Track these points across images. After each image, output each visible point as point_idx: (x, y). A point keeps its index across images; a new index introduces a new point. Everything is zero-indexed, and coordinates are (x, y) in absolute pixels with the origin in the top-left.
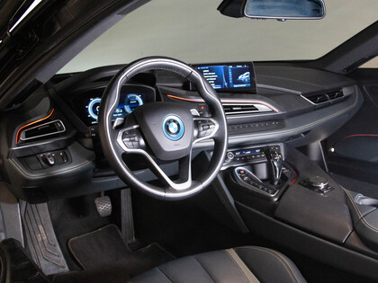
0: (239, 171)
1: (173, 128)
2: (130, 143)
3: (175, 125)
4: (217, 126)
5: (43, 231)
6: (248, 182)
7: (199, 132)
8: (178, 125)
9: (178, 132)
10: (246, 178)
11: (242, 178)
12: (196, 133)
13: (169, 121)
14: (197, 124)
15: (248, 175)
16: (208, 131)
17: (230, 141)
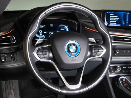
0: (122, 79)
1: (72, 49)
2: (42, 56)
3: (74, 47)
4: (104, 51)
5: (13, 94)
6: (126, 87)
7: (92, 54)
8: (76, 48)
9: (75, 52)
10: (125, 84)
11: (123, 84)
12: (89, 54)
13: (70, 45)
14: (90, 48)
15: (127, 82)
16: (98, 53)
17: (113, 60)
